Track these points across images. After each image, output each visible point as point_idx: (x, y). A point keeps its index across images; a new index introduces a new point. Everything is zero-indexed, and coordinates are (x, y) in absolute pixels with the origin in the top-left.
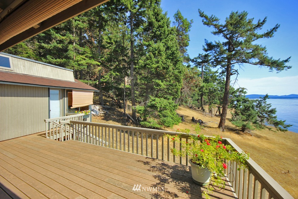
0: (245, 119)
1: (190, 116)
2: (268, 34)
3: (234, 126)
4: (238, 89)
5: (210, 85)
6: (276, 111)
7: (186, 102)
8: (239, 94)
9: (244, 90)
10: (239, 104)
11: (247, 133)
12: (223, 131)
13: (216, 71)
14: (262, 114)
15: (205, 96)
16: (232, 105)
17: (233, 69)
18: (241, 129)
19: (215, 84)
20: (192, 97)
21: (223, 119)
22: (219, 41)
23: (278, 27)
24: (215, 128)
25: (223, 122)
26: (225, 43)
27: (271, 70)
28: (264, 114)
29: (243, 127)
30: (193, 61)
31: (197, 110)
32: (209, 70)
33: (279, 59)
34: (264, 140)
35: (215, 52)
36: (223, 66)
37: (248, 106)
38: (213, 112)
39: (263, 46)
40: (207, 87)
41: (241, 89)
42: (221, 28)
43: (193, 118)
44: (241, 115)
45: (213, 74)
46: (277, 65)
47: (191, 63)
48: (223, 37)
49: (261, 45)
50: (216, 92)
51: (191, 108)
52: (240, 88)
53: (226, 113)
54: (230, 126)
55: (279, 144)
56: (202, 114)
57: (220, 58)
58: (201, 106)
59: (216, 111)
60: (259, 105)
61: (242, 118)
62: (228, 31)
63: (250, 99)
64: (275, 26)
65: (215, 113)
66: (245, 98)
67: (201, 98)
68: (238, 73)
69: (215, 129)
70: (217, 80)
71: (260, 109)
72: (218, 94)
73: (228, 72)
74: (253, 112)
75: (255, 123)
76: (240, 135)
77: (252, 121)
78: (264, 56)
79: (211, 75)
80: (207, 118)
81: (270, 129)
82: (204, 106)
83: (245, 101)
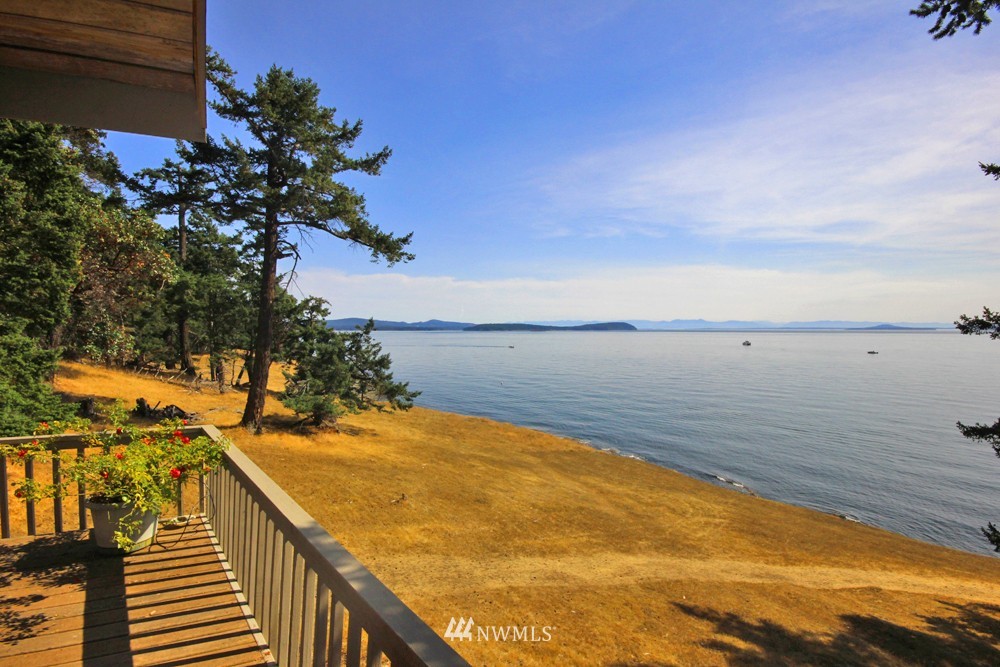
0: (321, 388)
1: (128, 398)
2: (370, 165)
3: (290, 413)
4: (307, 301)
5: (211, 284)
6: (389, 362)
7: (103, 343)
8: (309, 316)
9: (323, 307)
10: (308, 347)
11: (327, 426)
12: (258, 433)
13: (235, 237)
14: (363, 372)
15: (196, 320)
16: (288, 349)
17: (284, 242)
18: (311, 419)
19: (233, 279)
20: (140, 324)
21: (256, 396)
22: (237, 141)
23: (388, 155)
24: (231, 427)
25: (257, 405)
26: (257, 153)
27: (374, 259)
28: (367, 371)
29: (315, 413)
30: (133, 185)
31: (162, 373)
32: (208, 228)
33: (391, 234)
34: (367, 438)
35: (223, 173)
36: (253, 225)
37: (330, 349)
38: (228, 377)
39: (359, 193)
40: (201, 286)
41: (313, 301)
42: (240, 100)
43: (141, 402)
44: (310, 379)
45: (226, 244)
46: (388, 247)
47: (126, 192)
48: (250, 133)
49: (353, 189)
50: (237, 309)
51: (132, 369)
52: (312, 298)
53: (267, 376)
54: (283, 416)
55: (398, 441)
56: (184, 386)
57: (243, 198)
58: (178, 358)
59: (237, 374)
60: (356, 348)
61: (311, 386)
62: (265, 121)
63: (337, 332)
64: (381, 150)
65: (236, 379)
66: (326, 328)
67: (181, 328)
68: (298, 255)
69: (229, 430)
70: (240, 265)
71: (357, 357)
72: (244, 315)
73: (270, 247)
74: (341, 366)
75: (346, 396)
76: (307, 436)
77: (339, 392)
78: (359, 220)
79: (216, 246)
80: (204, 398)
81: (380, 408)
82: (194, 357)
83: (325, 336)
